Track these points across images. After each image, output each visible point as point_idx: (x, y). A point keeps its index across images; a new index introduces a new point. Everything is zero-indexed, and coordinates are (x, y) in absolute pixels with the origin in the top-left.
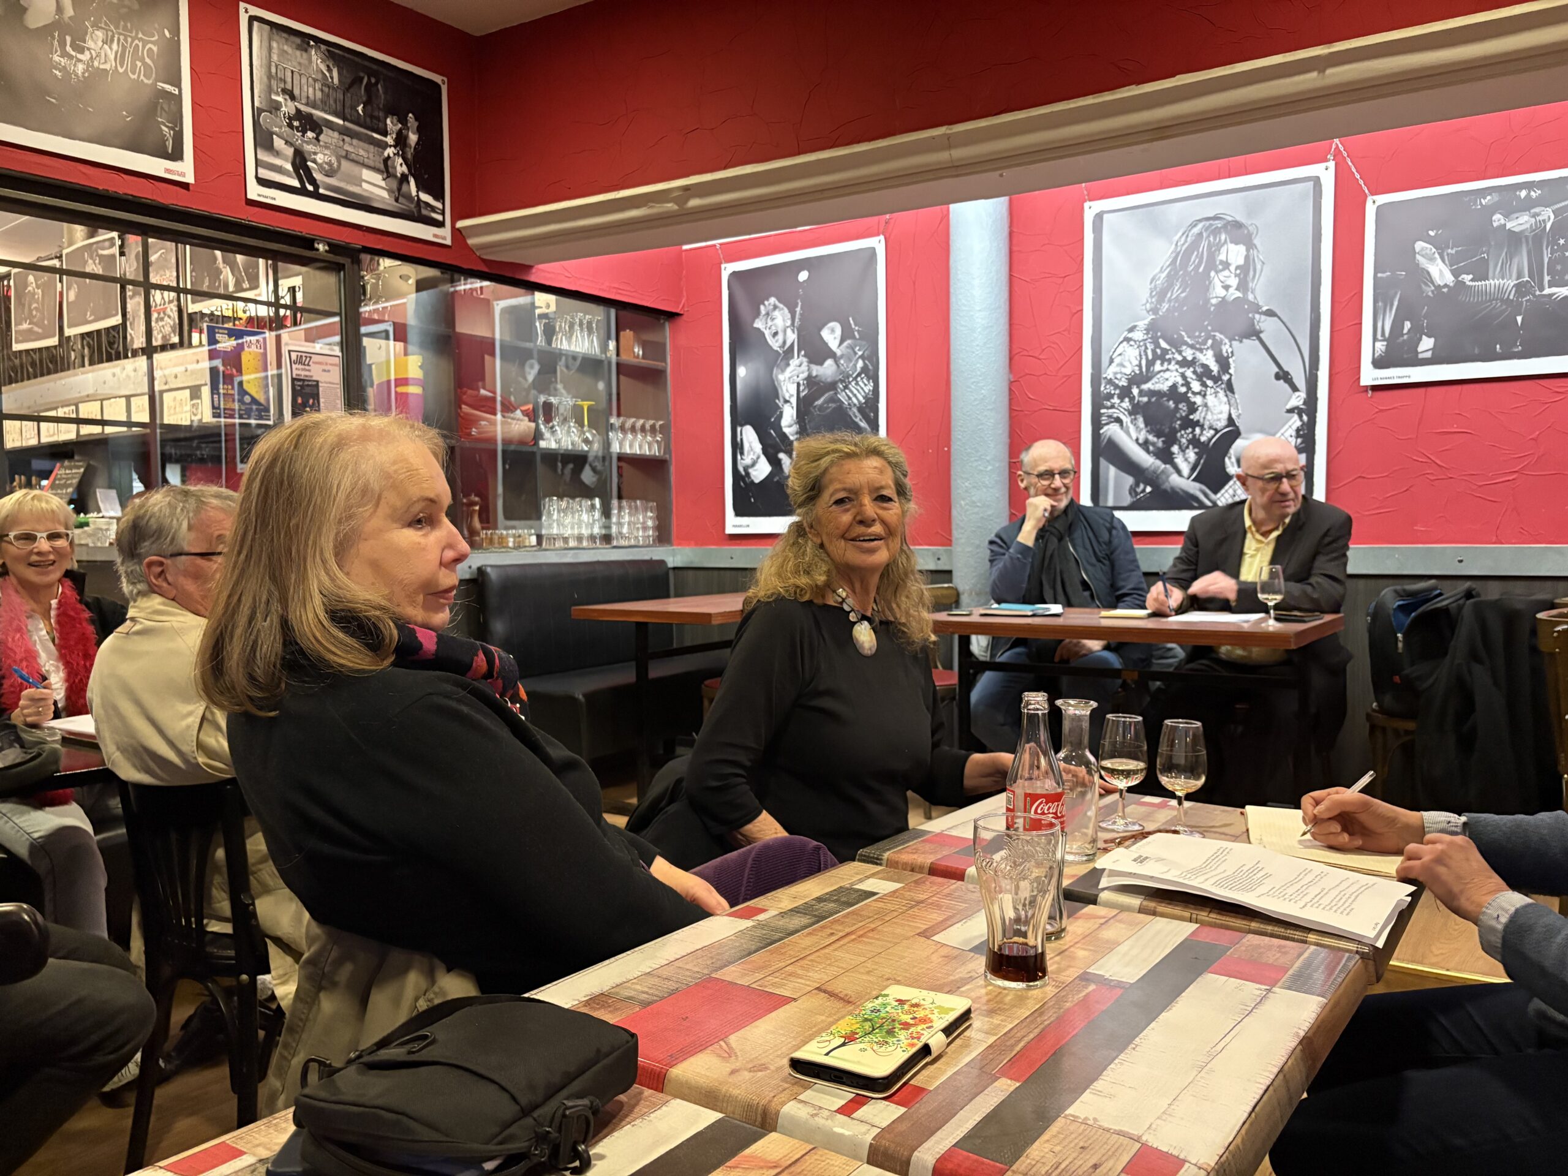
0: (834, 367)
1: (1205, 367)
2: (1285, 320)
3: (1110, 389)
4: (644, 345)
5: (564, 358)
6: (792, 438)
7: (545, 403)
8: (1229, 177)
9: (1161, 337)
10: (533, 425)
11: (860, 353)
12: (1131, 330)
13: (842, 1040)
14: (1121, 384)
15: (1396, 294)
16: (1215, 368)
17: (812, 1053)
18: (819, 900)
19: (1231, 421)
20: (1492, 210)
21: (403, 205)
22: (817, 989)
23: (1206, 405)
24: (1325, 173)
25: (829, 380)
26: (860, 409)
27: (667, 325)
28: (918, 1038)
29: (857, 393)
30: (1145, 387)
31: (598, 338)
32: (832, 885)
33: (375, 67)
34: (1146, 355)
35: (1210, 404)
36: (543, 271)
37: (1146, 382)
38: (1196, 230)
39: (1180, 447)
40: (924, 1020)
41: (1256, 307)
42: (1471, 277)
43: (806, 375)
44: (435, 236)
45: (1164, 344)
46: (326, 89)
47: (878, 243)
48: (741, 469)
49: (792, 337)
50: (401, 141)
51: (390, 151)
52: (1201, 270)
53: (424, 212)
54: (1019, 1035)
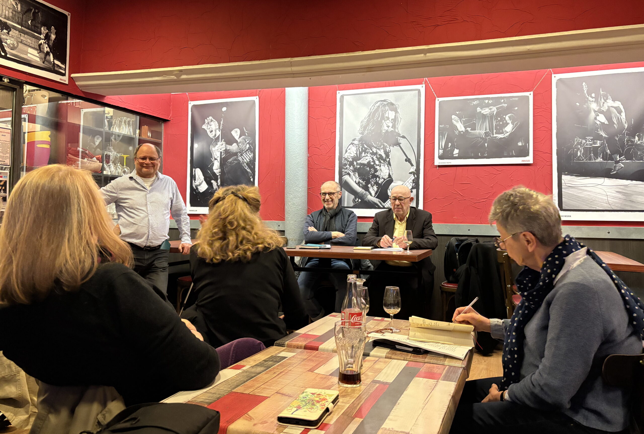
0: (237, 146)
1: (380, 155)
2: (408, 140)
3: (346, 162)
4: (152, 132)
5: (114, 136)
6: (217, 174)
7: (106, 155)
8: (389, 86)
9: (365, 143)
10: (101, 164)
11: (248, 142)
12: (354, 140)
13: (296, 409)
14: (350, 160)
15: (446, 133)
16: (384, 156)
17: (286, 414)
18: (265, 361)
19: (390, 176)
20: (477, 106)
21: (46, 65)
22: (276, 393)
23: (381, 170)
24: (422, 88)
25: (234, 151)
26: (247, 164)
27: (163, 125)
28: (324, 405)
29: (246, 158)
30: (358, 162)
31: (132, 128)
32: (268, 355)
33: (38, 5)
34: (359, 150)
35: (382, 169)
36: (110, 98)
37: (359, 160)
38: (378, 105)
39: (371, 185)
40: (324, 399)
41: (399, 135)
42: (470, 129)
43: (224, 149)
44: (61, 79)
45: (366, 146)
46: (14, 13)
47: (256, 99)
48: (194, 186)
49: (219, 133)
50: (47, 37)
51: (42, 41)
52: (379, 119)
53: (56, 69)
54: (357, 403)
